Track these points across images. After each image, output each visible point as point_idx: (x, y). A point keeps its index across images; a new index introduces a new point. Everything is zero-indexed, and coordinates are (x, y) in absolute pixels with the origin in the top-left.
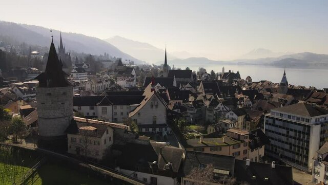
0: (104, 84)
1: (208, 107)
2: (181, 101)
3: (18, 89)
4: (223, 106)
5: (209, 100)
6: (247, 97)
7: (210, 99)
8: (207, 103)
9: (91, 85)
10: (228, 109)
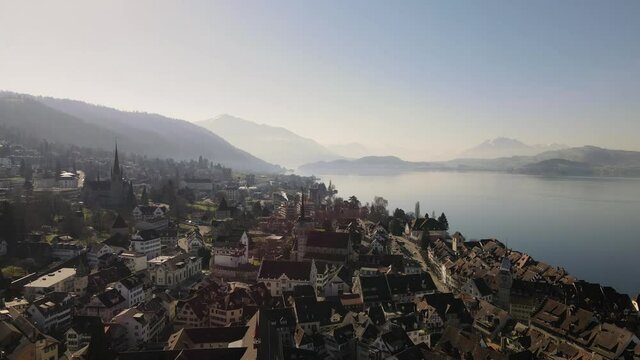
0: (190, 266)
1: (360, 338)
2: (318, 324)
3: (37, 311)
4: (382, 343)
5: (364, 325)
6: (434, 309)
7: (365, 323)
8: (360, 332)
9: (166, 273)
10: (392, 349)
